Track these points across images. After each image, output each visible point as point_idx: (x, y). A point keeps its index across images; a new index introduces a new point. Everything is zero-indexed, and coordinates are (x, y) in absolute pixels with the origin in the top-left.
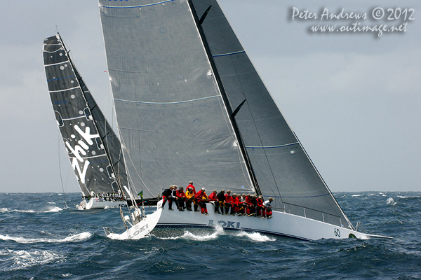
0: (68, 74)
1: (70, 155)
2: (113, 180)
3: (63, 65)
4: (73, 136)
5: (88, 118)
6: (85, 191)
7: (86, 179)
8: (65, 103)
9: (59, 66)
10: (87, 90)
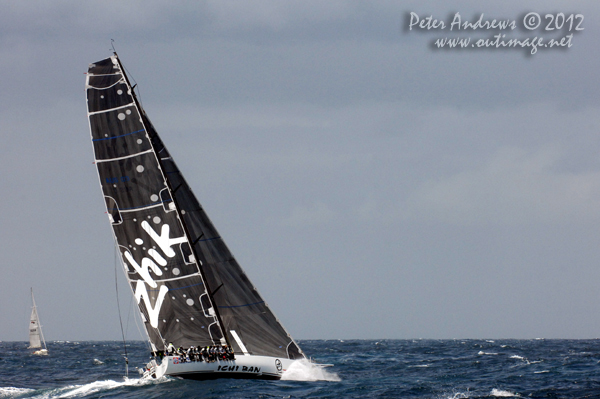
0: (131, 127)
1: (131, 277)
2: (211, 320)
3: (123, 111)
4: (139, 242)
5: (167, 208)
6: (157, 342)
7: (160, 319)
8: (125, 181)
9: (116, 113)
10: (167, 155)
